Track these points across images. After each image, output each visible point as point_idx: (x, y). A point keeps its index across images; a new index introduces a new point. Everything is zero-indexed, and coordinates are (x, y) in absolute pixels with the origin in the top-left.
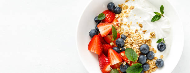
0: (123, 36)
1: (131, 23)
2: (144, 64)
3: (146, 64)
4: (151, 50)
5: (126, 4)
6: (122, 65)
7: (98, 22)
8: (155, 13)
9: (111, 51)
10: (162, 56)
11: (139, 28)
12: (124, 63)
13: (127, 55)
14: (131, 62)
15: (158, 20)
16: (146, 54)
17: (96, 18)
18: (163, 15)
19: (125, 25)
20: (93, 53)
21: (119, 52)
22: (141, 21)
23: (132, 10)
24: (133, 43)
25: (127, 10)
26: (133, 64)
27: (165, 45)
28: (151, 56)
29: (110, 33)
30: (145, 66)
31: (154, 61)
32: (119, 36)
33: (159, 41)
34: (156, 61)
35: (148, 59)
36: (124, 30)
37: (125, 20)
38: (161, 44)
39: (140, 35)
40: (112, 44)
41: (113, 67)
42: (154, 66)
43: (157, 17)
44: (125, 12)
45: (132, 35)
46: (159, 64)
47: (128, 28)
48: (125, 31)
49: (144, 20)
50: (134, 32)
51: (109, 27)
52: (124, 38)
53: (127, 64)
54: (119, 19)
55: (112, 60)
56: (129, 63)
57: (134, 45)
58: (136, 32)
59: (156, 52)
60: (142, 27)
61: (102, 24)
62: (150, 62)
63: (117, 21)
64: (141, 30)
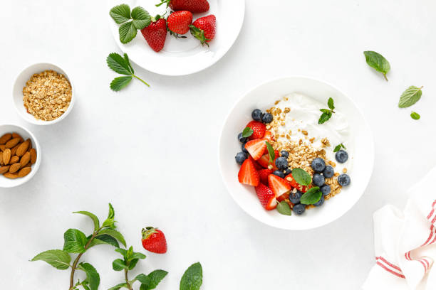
0: (284, 153)
1: (291, 132)
2: (321, 187)
3: (324, 185)
4: (327, 164)
5: (277, 106)
6: (291, 194)
7: (244, 141)
8: (321, 110)
9: (272, 178)
10: (345, 169)
11: (303, 137)
12: (295, 191)
13: (295, 179)
14: (304, 187)
15: (328, 119)
16: (322, 172)
17: (239, 136)
18: (334, 110)
19: (283, 136)
20: (247, 186)
21: (283, 177)
22: (303, 127)
23: (287, 114)
24: (299, 160)
25: (281, 116)
26: (306, 189)
27: (346, 154)
28: (329, 173)
29: (265, 152)
30: (324, 188)
31: (335, 179)
32: (278, 153)
33: (337, 149)
34: (337, 178)
35: (326, 177)
36: (282, 144)
37: (281, 130)
38: (340, 153)
39: (307, 147)
40: (270, 167)
41: (280, 199)
42: (337, 186)
43: (325, 116)
44: (279, 119)
45: (295, 149)
46: (344, 181)
47: (287, 141)
48: (284, 146)
49: (308, 125)
50: (297, 143)
51: (261, 144)
52: (286, 155)
53: (298, 191)
54: (272, 131)
55: (276, 190)
56: (301, 189)
57: (303, 163)
58: (300, 144)
59: (335, 165)
60: (307, 134)
61: (251, 143)
62: (330, 182)
63: (270, 133)
64: (306, 138)
